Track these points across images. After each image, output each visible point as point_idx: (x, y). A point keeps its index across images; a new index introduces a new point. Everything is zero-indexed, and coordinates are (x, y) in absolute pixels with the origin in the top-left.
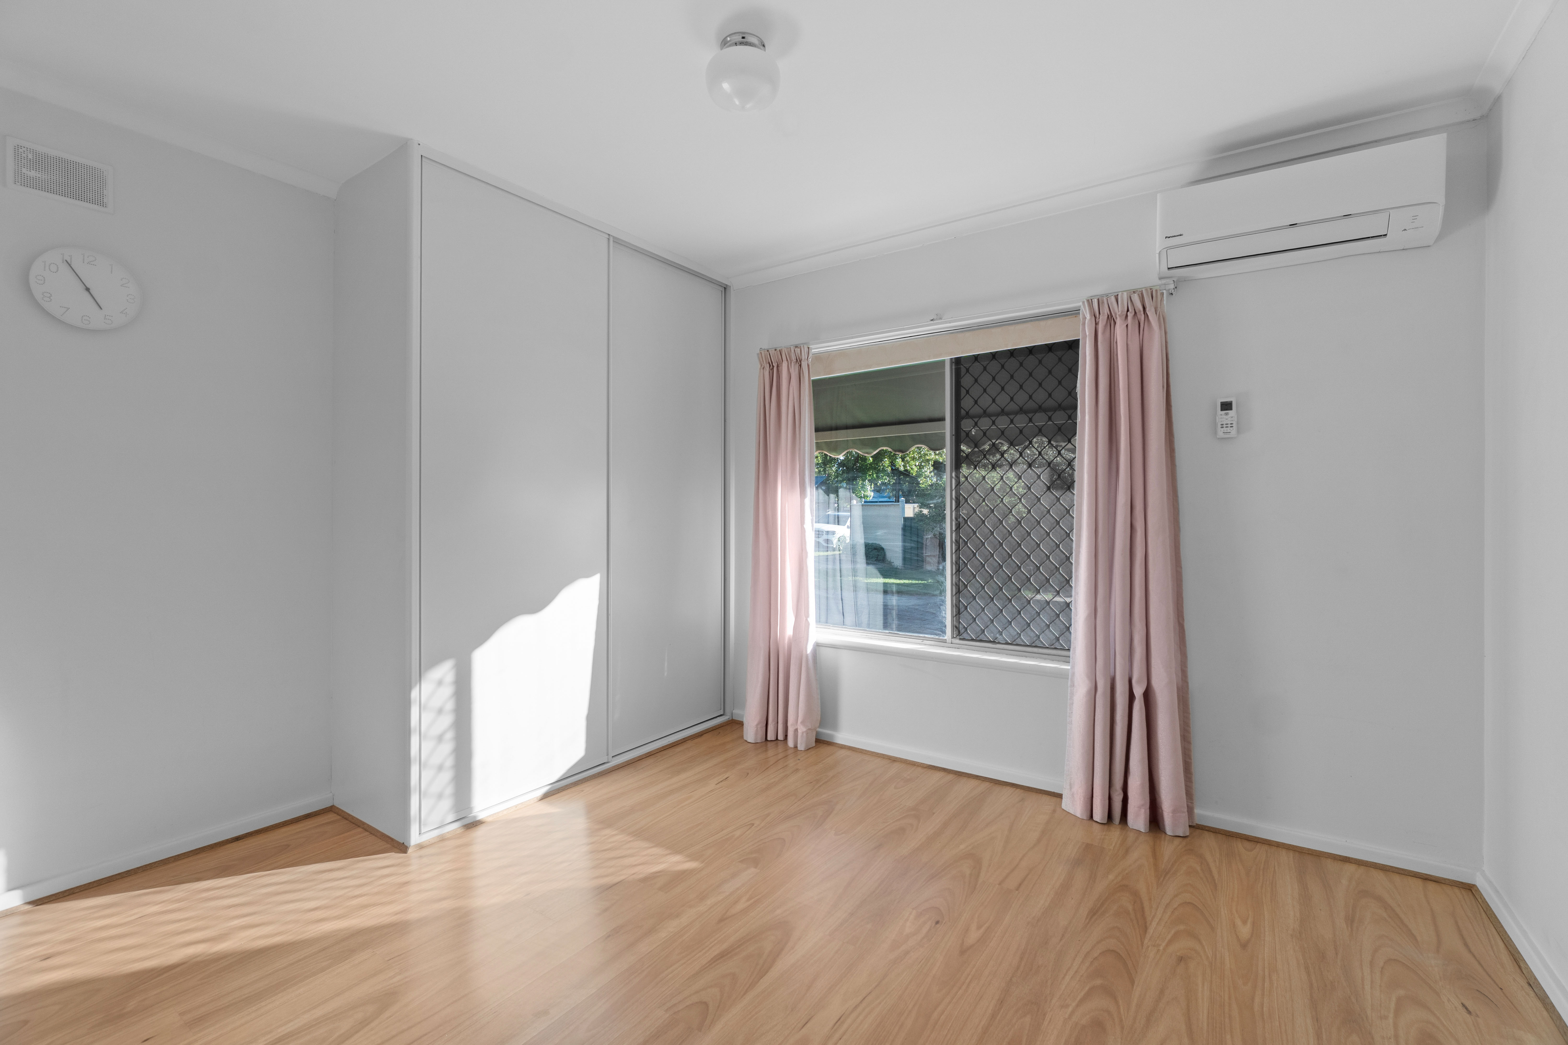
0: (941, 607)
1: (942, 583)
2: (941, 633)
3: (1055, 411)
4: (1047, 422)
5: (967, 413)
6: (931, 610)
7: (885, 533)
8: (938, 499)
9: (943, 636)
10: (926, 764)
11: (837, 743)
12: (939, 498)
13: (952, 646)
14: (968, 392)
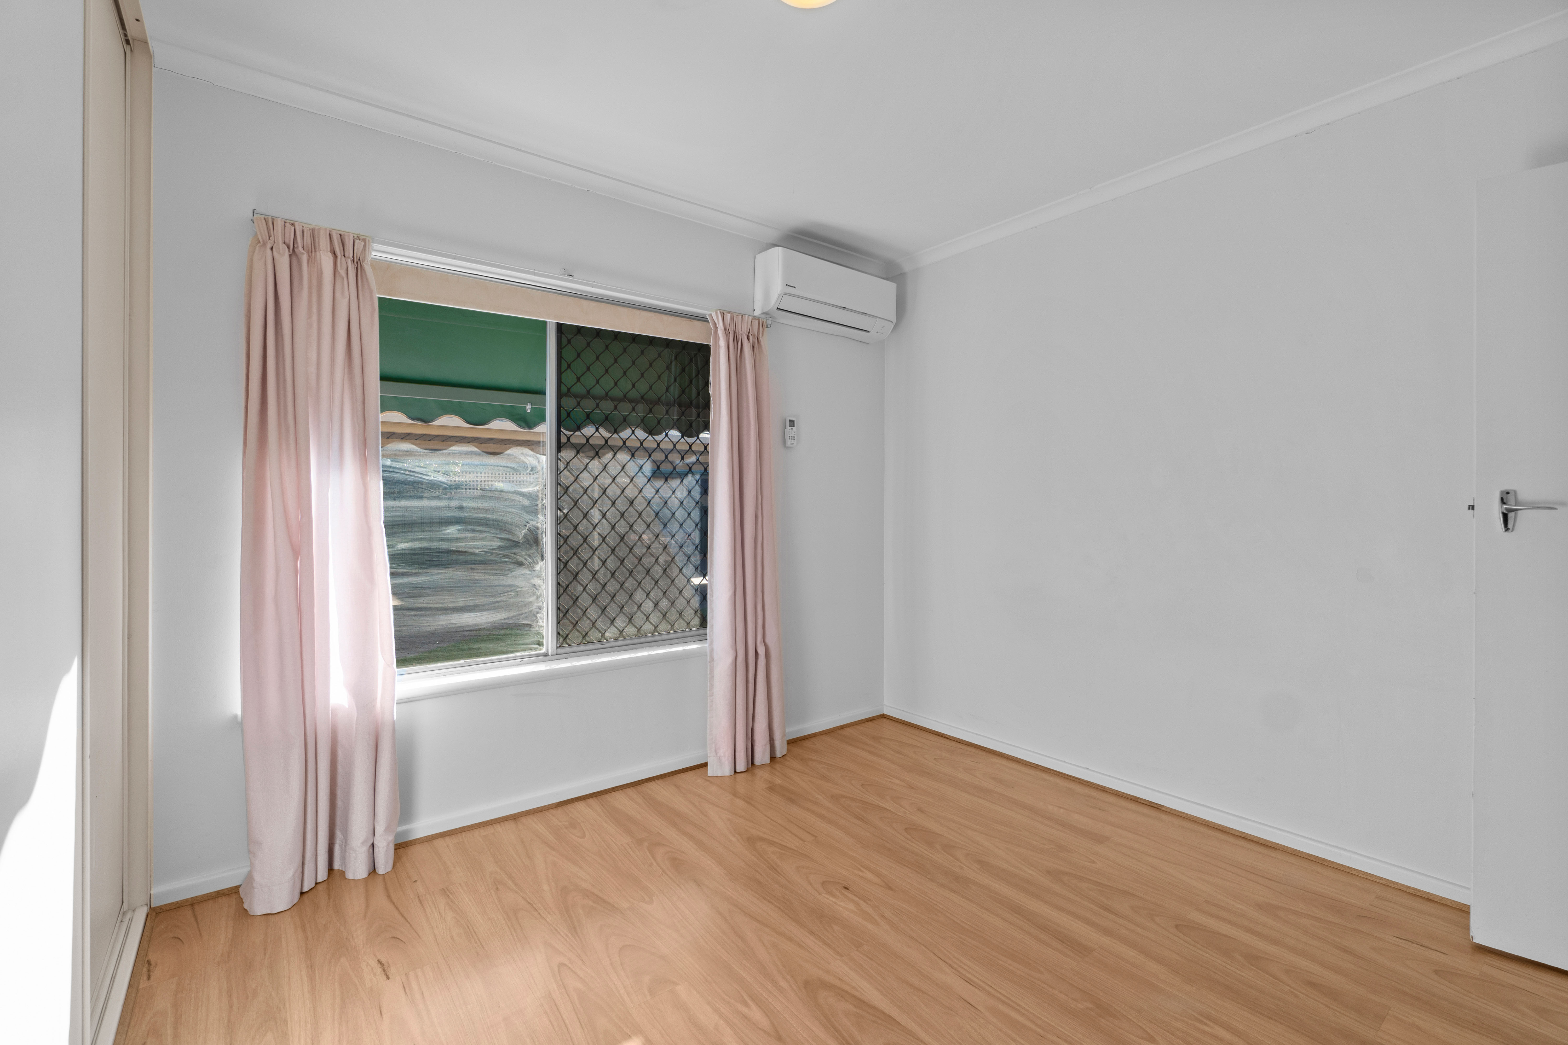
0: (538, 615)
1: (540, 587)
2: (537, 646)
3: (655, 404)
4: (648, 414)
5: (569, 390)
6: (525, 622)
7: (459, 530)
8: (534, 487)
9: (540, 650)
10: (554, 803)
11: (416, 839)
12: (536, 486)
13: (557, 656)
14: (569, 366)
